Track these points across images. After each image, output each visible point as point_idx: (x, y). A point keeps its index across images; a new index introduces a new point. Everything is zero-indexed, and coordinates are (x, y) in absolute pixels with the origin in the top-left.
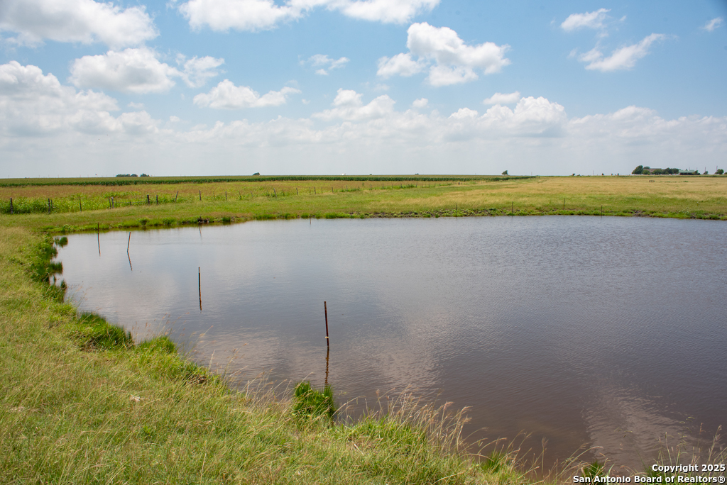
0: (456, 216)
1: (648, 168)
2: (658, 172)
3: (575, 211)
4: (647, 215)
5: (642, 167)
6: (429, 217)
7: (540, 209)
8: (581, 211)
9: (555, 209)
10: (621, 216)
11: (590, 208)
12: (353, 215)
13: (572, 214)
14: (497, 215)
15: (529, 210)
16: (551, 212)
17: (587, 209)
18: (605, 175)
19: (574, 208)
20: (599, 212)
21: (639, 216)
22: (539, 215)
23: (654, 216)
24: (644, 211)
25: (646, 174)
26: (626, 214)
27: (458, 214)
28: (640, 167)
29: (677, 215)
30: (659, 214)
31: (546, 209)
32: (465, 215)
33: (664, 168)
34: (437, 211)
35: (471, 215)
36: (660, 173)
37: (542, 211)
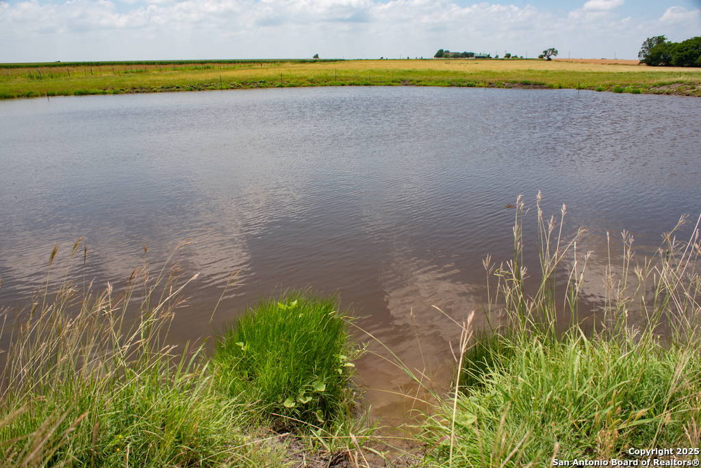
0: (222, 89)
1: (448, 52)
2: (457, 56)
3: (347, 82)
4: (413, 85)
5: (442, 50)
6: (191, 90)
7: (312, 81)
8: (352, 82)
9: (328, 80)
10: (390, 85)
11: (362, 78)
12: (107, 91)
13: (343, 85)
14: (267, 87)
15: (301, 81)
16: (323, 83)
17: (359, 80)
18: (410, 58)
19: (347, 78)
20: (368, 82)
21: (406, 85)
22: (312, 86)
23: (420, 85)
24: (411, 81)
25: (446, 57)
26: (394, 84)
27: (224, 87)
28: (441, 51)
29: (440, 84)
30: (424, 83)
31: (319, 81)
32: (232, 88)
33: (462, 52)
34: (202, 84)
35: (238, 87)
36: (458, 57)
37: (313, 83)
